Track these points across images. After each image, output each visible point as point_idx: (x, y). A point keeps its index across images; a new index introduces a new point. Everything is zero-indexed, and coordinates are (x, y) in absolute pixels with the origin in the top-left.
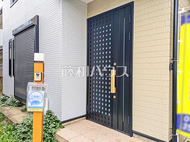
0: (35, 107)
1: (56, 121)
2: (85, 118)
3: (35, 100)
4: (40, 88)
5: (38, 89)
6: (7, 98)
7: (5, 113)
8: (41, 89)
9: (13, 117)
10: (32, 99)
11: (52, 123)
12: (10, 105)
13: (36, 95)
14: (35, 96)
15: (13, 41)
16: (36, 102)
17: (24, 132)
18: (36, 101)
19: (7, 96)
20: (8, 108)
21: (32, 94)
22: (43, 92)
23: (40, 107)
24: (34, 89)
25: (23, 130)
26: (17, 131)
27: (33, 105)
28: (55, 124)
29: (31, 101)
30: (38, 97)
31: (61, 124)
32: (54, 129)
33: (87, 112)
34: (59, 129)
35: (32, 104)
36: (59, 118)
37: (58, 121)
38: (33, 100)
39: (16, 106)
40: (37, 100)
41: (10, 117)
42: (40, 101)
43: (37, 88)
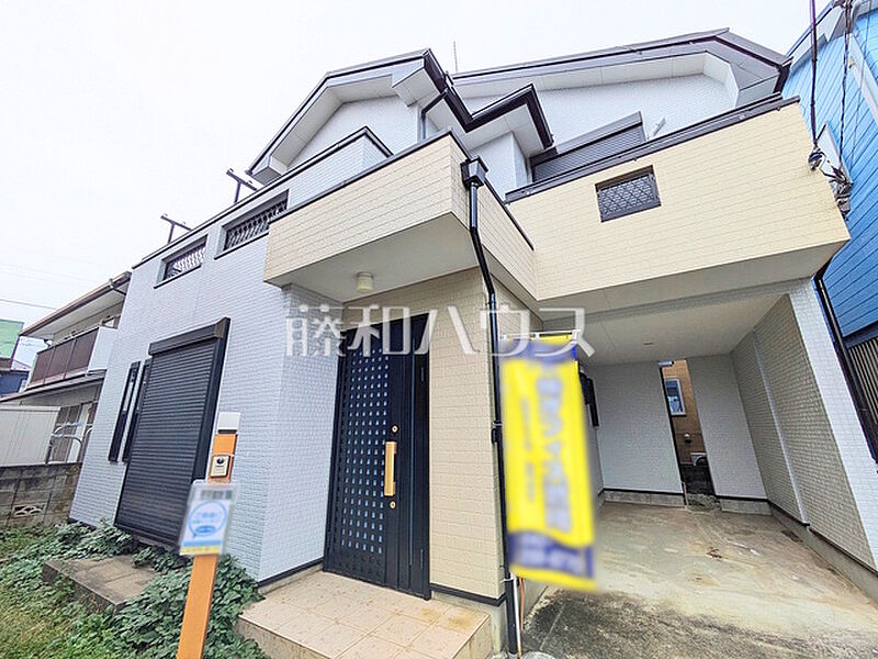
0: (203, 544)
1: (241, 583)
2: (318, 567)
3: (205, 524)
4: (221, 493)
5: (216, 495)
6: (83, 529)
7: (81, 577)
8: (224, 496)
9: (109, 586)
10: (198, 522)
11: (231, 588)
12: (96, 551)
13: (209, 511)
14: (205, 515)
15: (145, 367)
16: (206, 529)
17: (143, 627)
18: (206, 527)
19: (84, 525)
20: (87, 562)
21: (199, 510)
22: (227, 503)
23: (214, 543)
24: (205, 497)
25: (143, 620)
26: (122, 627)
27: (198, 539)
28: (238, 592)
29: (195, 526)
30: (212, 515)
31: (254, 590)
32: (235, 605)
33: (327, 549)
34: (249, 605)
35: (195, 535)
36: (250, 574)
37: (248, 583)
38: (201, 524)
39: (115, 553)
40: (209, 524)
41: (97, 588)
42: (217, 525)
43: (215, 492)
